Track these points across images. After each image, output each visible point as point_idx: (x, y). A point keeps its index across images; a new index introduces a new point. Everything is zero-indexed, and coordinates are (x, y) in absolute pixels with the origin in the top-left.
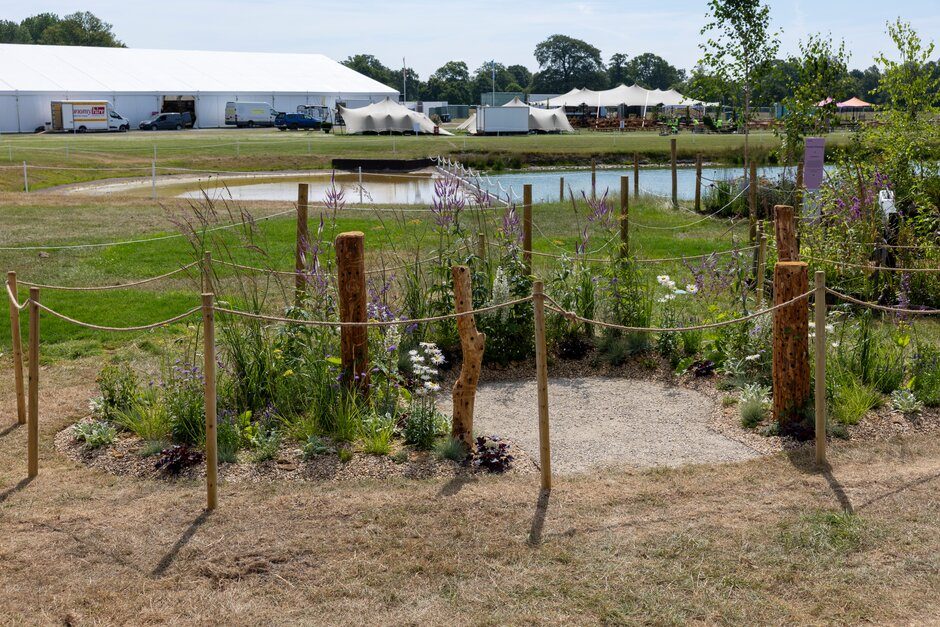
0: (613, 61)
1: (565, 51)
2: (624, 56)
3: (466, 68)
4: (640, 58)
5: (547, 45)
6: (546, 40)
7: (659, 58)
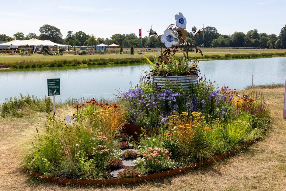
0: (68, 33)
1: (49, 29)
2: (71, 32)
3: (23, 35)
4: (78, 32)
5: (44, 27)
6: (43, 26)
7: (84, 33)
